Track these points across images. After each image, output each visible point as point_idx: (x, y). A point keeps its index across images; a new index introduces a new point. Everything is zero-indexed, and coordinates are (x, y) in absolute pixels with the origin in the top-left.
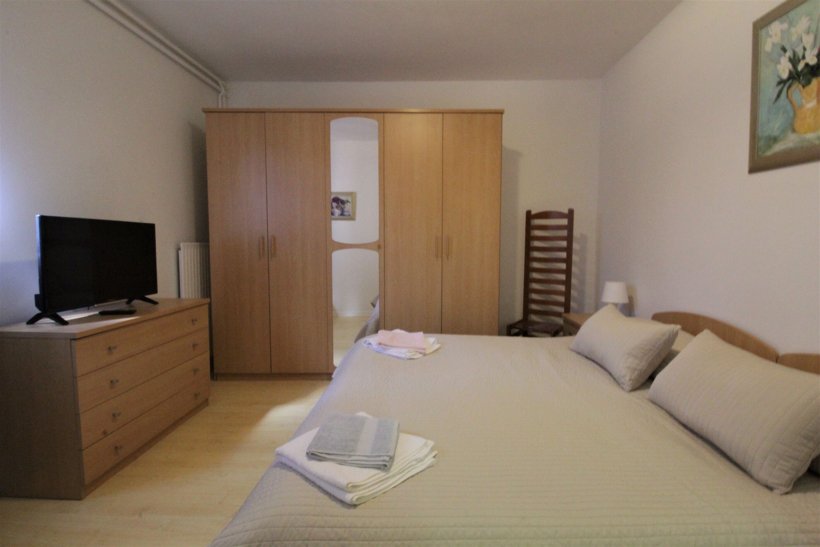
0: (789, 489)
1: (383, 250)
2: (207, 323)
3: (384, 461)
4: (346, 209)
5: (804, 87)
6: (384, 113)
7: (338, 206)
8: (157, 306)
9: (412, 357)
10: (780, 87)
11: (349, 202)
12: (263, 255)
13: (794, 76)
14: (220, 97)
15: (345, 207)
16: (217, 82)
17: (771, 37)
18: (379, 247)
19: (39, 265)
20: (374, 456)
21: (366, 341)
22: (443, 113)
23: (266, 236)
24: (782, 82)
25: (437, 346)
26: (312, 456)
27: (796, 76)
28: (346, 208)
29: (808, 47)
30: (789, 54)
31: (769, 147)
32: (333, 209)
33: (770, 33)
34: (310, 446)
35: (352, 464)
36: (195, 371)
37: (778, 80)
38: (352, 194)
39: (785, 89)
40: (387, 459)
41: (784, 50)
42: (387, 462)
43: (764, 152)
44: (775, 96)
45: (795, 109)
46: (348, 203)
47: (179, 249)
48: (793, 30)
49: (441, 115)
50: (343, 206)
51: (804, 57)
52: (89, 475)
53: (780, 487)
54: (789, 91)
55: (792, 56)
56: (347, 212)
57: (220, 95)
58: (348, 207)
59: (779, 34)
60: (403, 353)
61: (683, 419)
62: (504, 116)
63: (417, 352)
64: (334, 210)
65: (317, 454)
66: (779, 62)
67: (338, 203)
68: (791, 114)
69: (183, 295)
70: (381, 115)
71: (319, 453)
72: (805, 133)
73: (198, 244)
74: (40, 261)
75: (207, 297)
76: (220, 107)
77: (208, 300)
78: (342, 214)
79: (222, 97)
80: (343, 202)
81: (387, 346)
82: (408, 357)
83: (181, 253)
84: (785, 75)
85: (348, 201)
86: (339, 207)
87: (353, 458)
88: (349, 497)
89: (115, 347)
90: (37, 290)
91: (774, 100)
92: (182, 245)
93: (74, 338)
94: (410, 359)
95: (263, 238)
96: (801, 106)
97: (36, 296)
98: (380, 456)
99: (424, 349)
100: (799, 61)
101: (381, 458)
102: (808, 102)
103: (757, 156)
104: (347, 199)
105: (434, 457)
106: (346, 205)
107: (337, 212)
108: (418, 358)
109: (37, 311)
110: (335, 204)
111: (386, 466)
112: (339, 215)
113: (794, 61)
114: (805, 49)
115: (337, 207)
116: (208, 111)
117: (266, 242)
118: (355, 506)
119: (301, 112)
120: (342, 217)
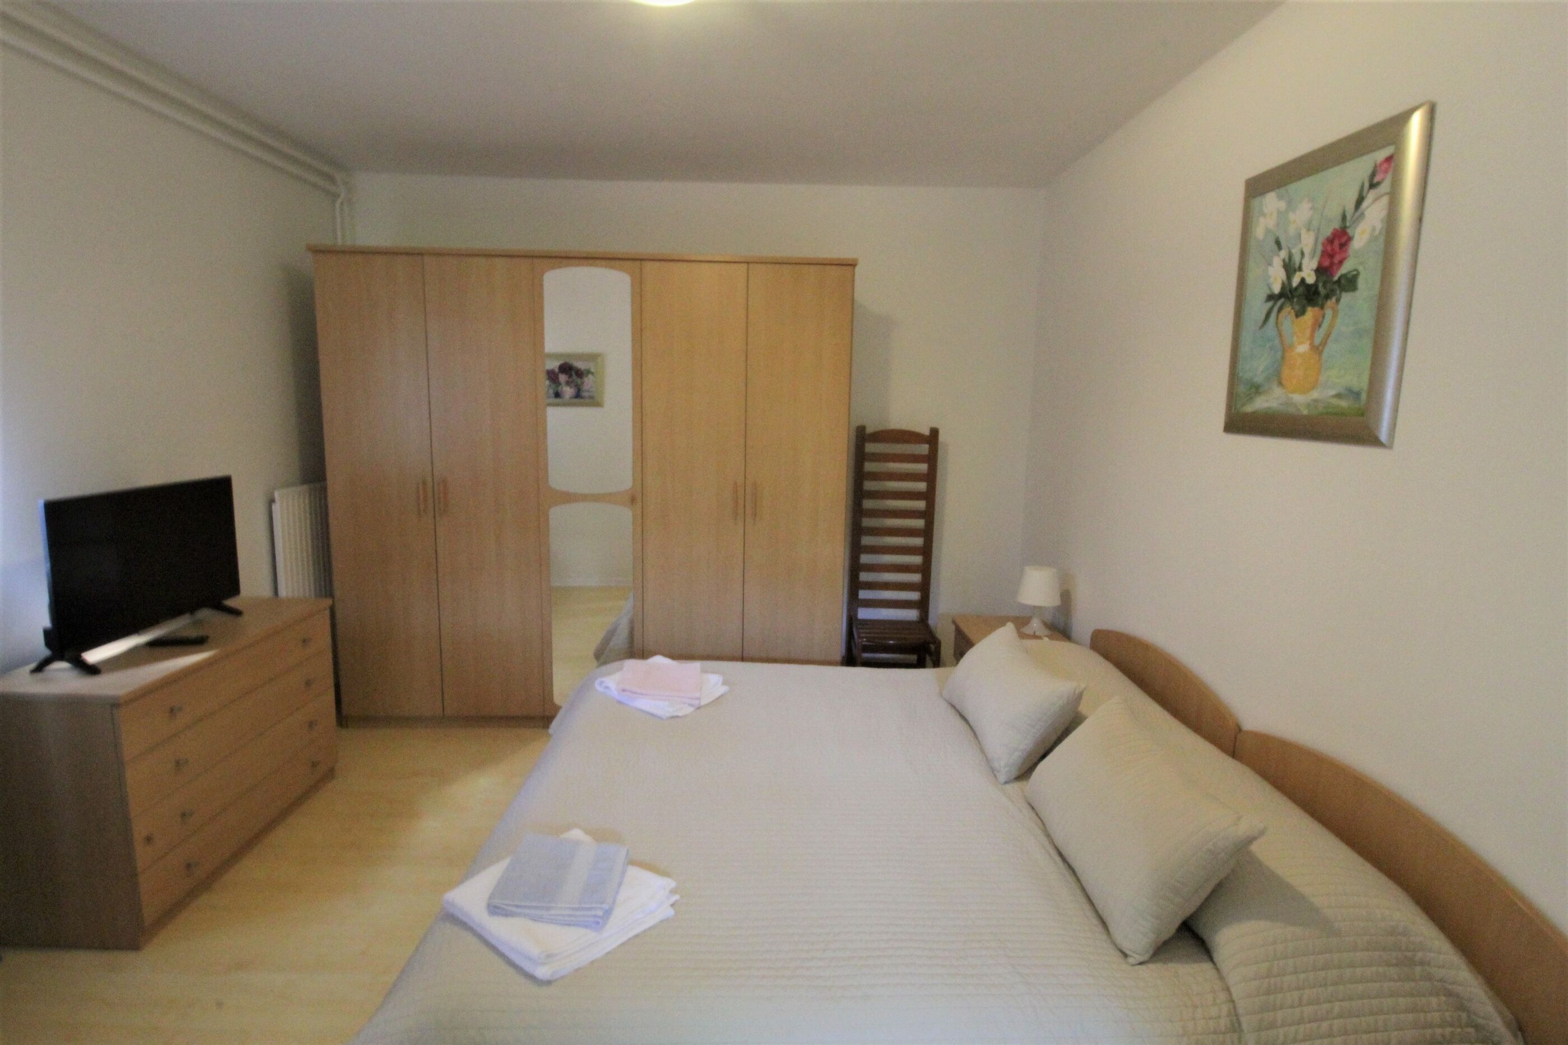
0: (1146, 957)
1: (639, 504)
2: (328, 640)
3: (595, 916)
4: (585, 387)
5: (1297, 316)
6: (642, 260)
7: (571, 379)
8: (240, 620)
9: (675, 714)
10: (1270, 304)
11: (592, 373)
12: (424, 511)
13: (1287, 294)
14: (338, 205)
15: (583, 383)
16: (332, 179)
17: (1264, 215)
18: (633, 500)
19: (48, 581)
20: (583, 909)
21: (602, 682)
22: (748, 263)
23: (429, 479)
24: (1271, 297)
25: (723, 689)
26: (494, 909)
27: (1290, 295)
28: (585, 384)
29: (1307, 251)
30: (1283, 254)
31: (1251, 399)
32: (560, 388)
33: (1265, 210)
34: (492, 896)
35: (552, 921)
36: (311, 724)
37: (1269, 292)
38: (593, 357)
39: (1276, 309)
40: (600, 913)
41: (1278, 243)
42: (599, 917)
43: (1242, 406)
44: (1263, 317)
45: (1285, 349)
46: (590, 376)
47: (271, 501)
48: (1292, 216)
49: (745, 266)
50: (579, 381)
51: (1300, 269)
52: (149, 912)
53: (1135, 955)
54: (1280, 316)
55: (1287, 260)
56: (588, 391)
57: (339, 201)
58: (588, 381)
59: (1275, 215)
60: (662, 707)
61: (1060, 842)
62: (857, 269)
63: (684, 703)
64: (562, 388)
65: (502, 906)
66: (1270, 264)
67: (570, 376)
68: (1279, 354)
69: (283, 592)
70: (638, 263)
71: (504, 904)
72: (1293, 392)
73: (305, 487)
74: (50, 575)
75: (326, 596)
76: (340, 242)
77: (329, 602)
78: (578, 395)
79: (342, 204)
80: (580, 374)
81: (635, 693)
82: (669, 715)
83: (276, 508)
84: (1277, 289)
85: (589, 372)
86: (572, 382)
87: (553, 912)
88: (542, 972)
89: (180, 709)
90: (45, 620)
91: (1260, 323)
92: (277, 495)
93: (114, 704)
94: (673, 717)
95: (424, 483)
96: (1292, 347)
97: (47, 633)
98: (590, 909)
99: (698, 699)
100: (1295, 271)
101: (593, 913)
102: (1301, 343)
103: (1235, 409)
104: (587, 368)
105: (672, 905)
106: (586, 379)
107: (568, 391)
108: (685, 716)
109: (45, 652)
110: (563, 378)
111: (598, 923)
112: (571, 398)
113: (1290, 268)
114: (1303, 254)
115: (568, 383)
116: (317, 251)
117: (430, 495)
118: (549, 983)
119: (489, 255)
120: (577, 401)
